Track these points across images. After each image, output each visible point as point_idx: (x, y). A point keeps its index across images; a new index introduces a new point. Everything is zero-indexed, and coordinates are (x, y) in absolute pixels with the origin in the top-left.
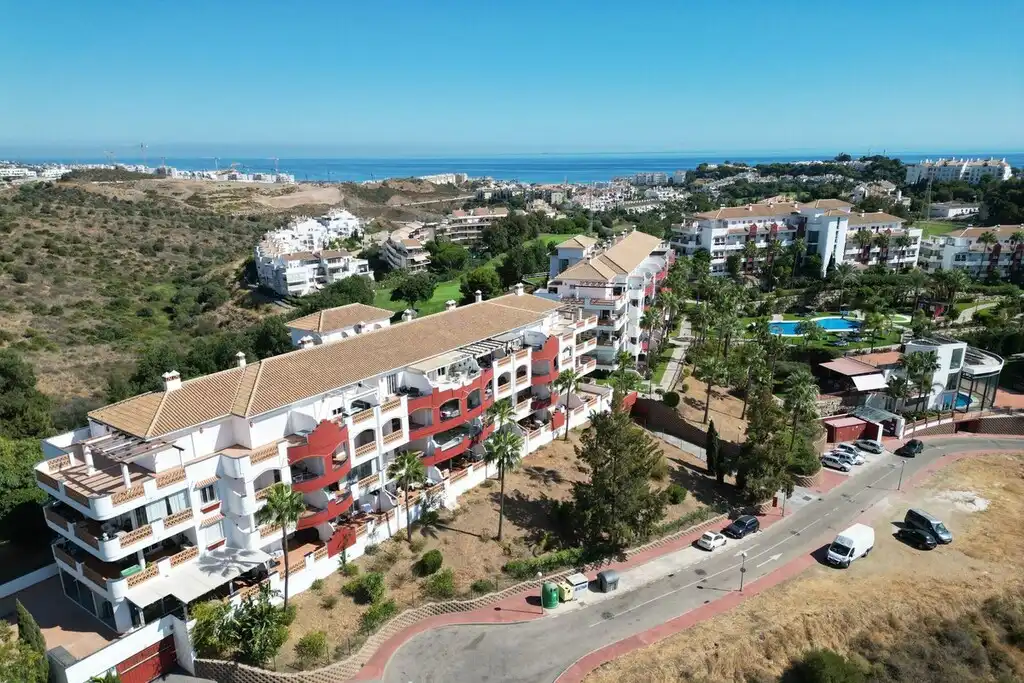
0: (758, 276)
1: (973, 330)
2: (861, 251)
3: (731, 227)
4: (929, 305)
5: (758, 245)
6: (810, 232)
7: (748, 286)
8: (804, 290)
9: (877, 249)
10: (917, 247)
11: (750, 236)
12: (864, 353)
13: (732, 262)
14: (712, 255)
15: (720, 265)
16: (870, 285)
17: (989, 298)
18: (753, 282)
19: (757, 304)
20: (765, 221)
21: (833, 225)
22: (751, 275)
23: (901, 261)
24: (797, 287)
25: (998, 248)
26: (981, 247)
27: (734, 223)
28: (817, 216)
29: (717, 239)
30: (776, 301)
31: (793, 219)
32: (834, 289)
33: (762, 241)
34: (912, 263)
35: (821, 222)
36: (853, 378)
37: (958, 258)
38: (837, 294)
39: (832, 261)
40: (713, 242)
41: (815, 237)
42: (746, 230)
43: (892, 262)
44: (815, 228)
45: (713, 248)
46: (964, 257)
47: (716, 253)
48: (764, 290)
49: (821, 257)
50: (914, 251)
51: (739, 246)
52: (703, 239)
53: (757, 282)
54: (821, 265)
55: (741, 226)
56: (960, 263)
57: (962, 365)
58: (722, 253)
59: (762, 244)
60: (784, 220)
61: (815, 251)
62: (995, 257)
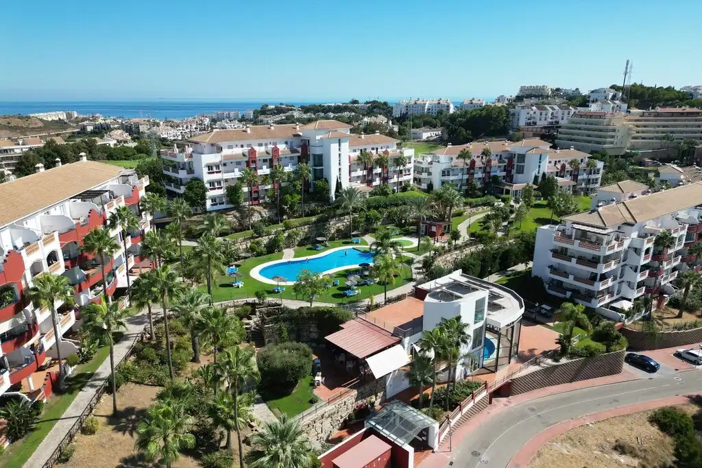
0: (266, 206)
1: (473, 249)
2: (365, 172)
3: (226, 152)
4: (431, 225)
5: (260, 172)
6: (314, 155)
7: (256, 218)
8: (314, 219)
9: (379, 170)
10: (410, 166)
11: (251, 161)
12: (377, 306)
13: (233, 192)
14: (207, 186)
15: (220, 197)
16: (376, 208)
17: (474, 210)
18: (259, 214)
19: (265, 240)
20: (266, 145)
21: (334, 147)
22: (259, 204)
23: (400, 179)
24: (308, 215)
25: (473, 163)
26: (460, 163)
27: (230, 147)
28: (318, 137)
29: (210, 167)
30: (286, 235)
31: (296, 142)
32: (343, 215)
33: (264, 167)
34: (409, 181)
35: (324, 144)
36: (367, 360)
37: (444, 173)
38: (347, 220)
39: (339, 185)
40: (205, 170)
41: (319, 160)
42: (244, 155)
43: (392, 181)
44: (318, 151)
45: (207, 177)
46: (449, 172)
47: (212, 183)
48: (271, 221)
49: (327, 181)
50: (409, 170)
51: (237, 173)
52: (195, 167)
53: (266, 213)
54: (328, 190)
55: (238, 151)
56: (446, 178)
57: (485, 316)
58: (219, 182)
59: (265, 170)
60: (286, 143)
61: (321, 175)
62: (472, 171)
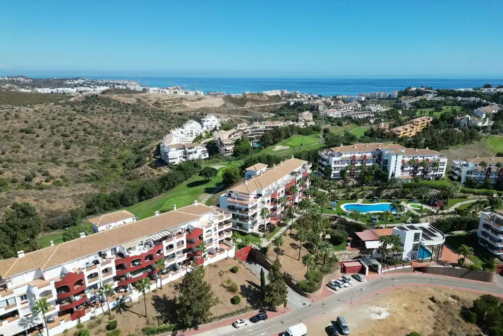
0: (356, 179)
1: (452, 216)
2: (412, 168)
3: (344, 156)
4: (435, 201)
5: (356, 165)
6: (384, 160)
7: (350, 184)
8: (376, 188)
9: (422, 168)
10: (445, 167)
11: (353, 160)
12: (381, 228)
13: (343, 173)
14: (333, 169)
15: (337, 174)
16: (410, 188)
17: (476, 196)
18: (352, 182)
19: (351, 194)
20: (362, 153)
21: (394, 158)
22: (353, 178)
23: (435, 173)
24: (375, 186)
25: (490, 169)
26: (480, 168)
27: (346, 154)
28: (386, 152)
29: (335, 162)
30: (361, 193)
31: (377, 153)
32: (390, 188)
33: (359, 163)
34: (442, 175)
35: (389, 156)
36: (366, 242)
37: (468, 173)
38: (392, 191)
39: (393, 175)
40: (333, 163)
41: (387, 162)
42: (350, 158)
43: (430, 174)
44: (385, 158)
45: (333, 166)
46: (471, 172)
47: (335, 168)
48: (357, 186)
49: (388, 172)
50: (443, 169)
51: (346, 165)
52: (330, 161)
53: (355, 182)
54: (388, 176)
55: (349, 155)
56: (468, 175)
57: (420, 240)
58: (338, 168)
59: (359, 164)
60: (372, 153)
61: (386, 169)
62: (489, 174)
